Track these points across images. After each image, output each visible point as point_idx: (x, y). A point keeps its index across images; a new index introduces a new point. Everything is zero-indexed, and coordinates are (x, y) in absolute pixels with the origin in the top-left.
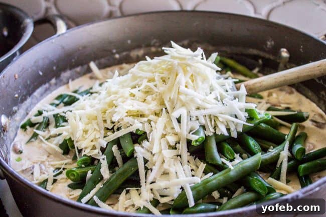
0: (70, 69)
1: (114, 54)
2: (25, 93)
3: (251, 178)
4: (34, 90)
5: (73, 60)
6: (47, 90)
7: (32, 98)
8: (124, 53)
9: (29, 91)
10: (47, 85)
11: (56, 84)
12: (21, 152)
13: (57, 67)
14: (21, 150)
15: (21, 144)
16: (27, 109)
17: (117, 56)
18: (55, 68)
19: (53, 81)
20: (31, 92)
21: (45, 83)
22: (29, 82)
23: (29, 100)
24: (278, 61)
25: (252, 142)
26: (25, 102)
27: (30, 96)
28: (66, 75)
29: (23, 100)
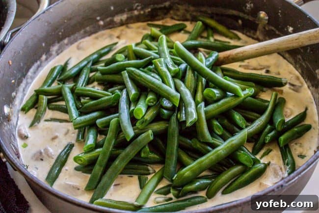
0: (58, 42)
1: (98, 21)
2: (20, 76)
3: (239, 153)
4: (27, 71)
5: (60, 33)
6: (39, 67)
7: (27, 78)
8: (108, 19)
9: (23, 73)
10: (39, 63)
11: (46, 59)
12: (26, 137)
13: (46, 43)
14: (26, 135)
15: (24, 128)
16: (24, 90)
17: (102, 23)
18: (44, 45)
19: (44, 57)
20: (25, 73)
21: (37, 62)
22: (22, 65)
23: (24, 82)
24: (257, 22)
25: (238, 117)
26: (22, 84)
27: (24, 78)
28: (55, 48)
29: (19, 83)
